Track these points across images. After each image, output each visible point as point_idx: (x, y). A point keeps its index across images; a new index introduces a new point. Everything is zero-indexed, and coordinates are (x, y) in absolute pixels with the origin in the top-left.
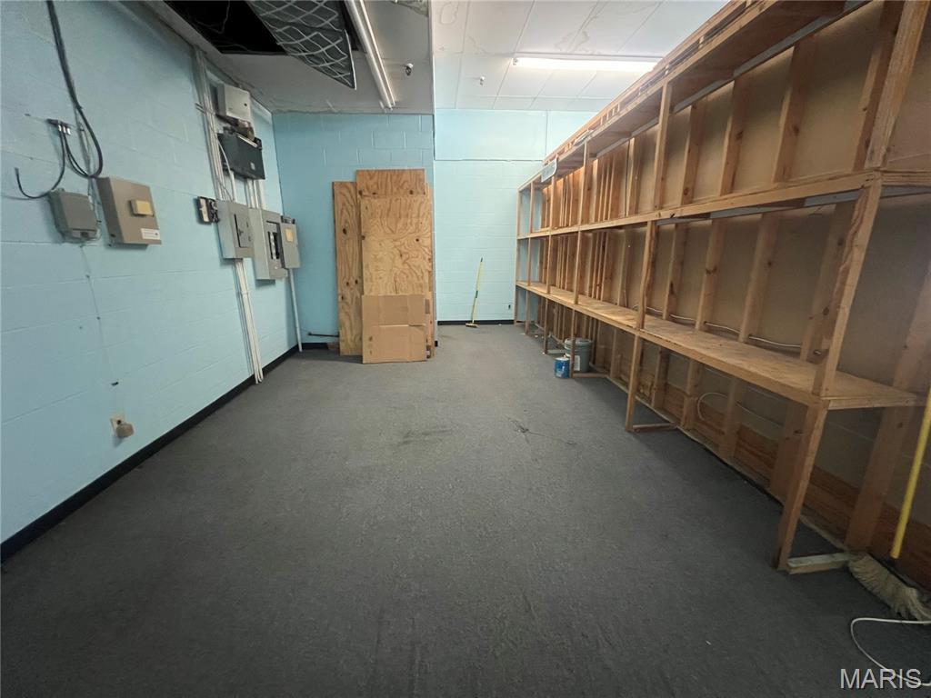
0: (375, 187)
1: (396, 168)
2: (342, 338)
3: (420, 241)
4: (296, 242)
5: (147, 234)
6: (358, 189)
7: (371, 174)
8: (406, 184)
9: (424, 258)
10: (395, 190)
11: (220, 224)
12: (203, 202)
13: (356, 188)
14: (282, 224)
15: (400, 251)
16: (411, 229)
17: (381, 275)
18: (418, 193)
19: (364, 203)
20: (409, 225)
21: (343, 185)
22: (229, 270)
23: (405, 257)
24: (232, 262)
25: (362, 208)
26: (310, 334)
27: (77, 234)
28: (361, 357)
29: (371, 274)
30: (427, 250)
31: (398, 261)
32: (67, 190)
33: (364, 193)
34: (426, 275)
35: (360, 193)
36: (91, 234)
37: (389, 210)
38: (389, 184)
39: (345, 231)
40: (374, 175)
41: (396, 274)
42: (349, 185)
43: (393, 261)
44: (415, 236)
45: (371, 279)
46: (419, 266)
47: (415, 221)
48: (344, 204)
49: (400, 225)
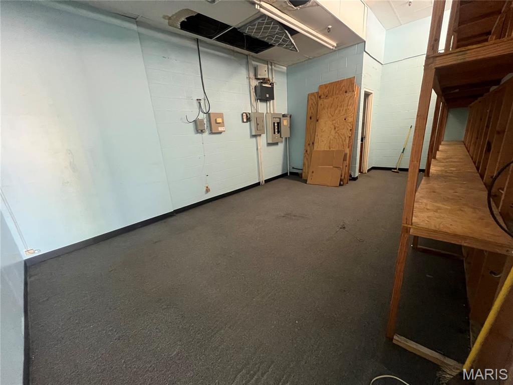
0: (327, 92)
1: (340, 80)
2: (304, 170)
3: (347, 120)
4: (289, 126)
5: (220, 129)
6: (319, 95)
7: (326, 86)
8: (344, 88)
9: (348, 129)
10: (337, 92)
11: (251, 122)
12: (244, 114)
13: (318, 95)
14: (282, 118)
15: (335, 126)
16: (342, 113)
17: (324, 140)
18: (350, 92)
19: (320, 102)
20: (341, 111)
21: (313, 94)
22: (254, 139)
23: (336, 129)
24: (255, 136)
25: (319, 104)
26: (293, 168)
27: (200, 131)
28: (307, 180)
29: (318, 139)
30: (350, 125)
31: (333, 132)
32: (200, 119)
33: (322, 97)
34: (348, 139)
35: (320, 97)
36: (204, 131)
37: (332, 104)
38: (335, 89)
39: (311, 118)
40: (328, 86)
41: (331, 139)
42: (315, 94)
43: (331, 131)
44: (344, 117)
45: (318, 142)
46: (344, 134)
47: (345, 109)
48: (312, 104)
49: (337, 111)
